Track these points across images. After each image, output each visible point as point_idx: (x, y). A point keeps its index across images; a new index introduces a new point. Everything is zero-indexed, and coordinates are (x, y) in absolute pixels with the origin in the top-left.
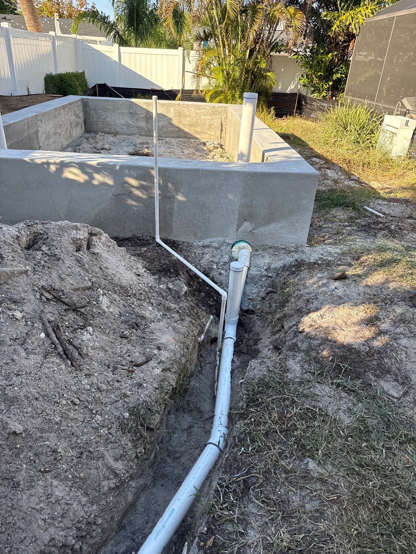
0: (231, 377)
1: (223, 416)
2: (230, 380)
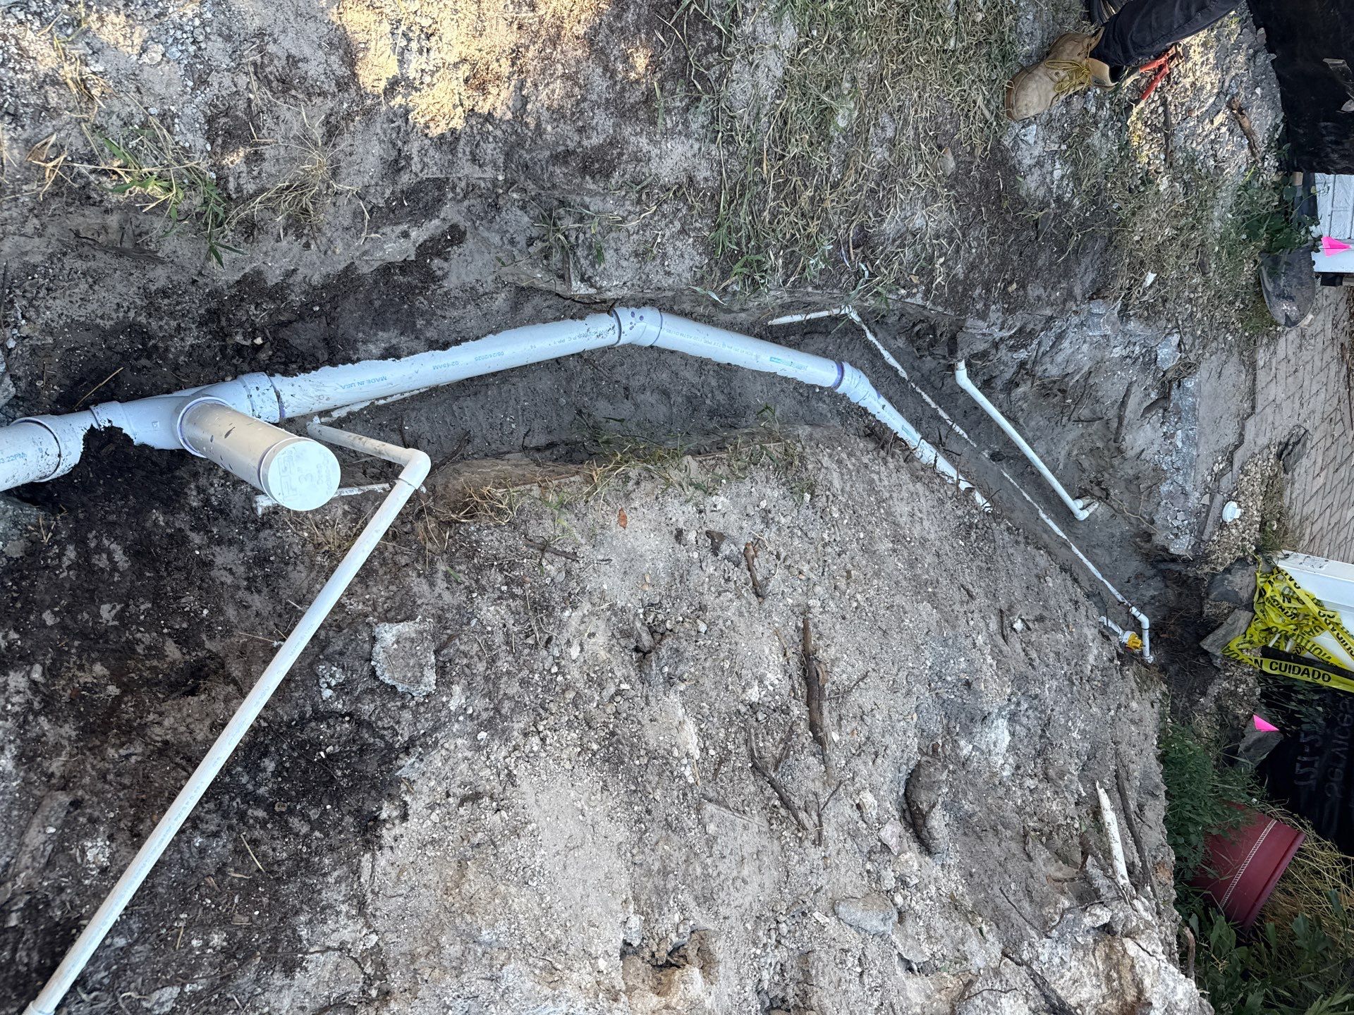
0: (457, 343)
1: (592, 330)
2: (471, 342)
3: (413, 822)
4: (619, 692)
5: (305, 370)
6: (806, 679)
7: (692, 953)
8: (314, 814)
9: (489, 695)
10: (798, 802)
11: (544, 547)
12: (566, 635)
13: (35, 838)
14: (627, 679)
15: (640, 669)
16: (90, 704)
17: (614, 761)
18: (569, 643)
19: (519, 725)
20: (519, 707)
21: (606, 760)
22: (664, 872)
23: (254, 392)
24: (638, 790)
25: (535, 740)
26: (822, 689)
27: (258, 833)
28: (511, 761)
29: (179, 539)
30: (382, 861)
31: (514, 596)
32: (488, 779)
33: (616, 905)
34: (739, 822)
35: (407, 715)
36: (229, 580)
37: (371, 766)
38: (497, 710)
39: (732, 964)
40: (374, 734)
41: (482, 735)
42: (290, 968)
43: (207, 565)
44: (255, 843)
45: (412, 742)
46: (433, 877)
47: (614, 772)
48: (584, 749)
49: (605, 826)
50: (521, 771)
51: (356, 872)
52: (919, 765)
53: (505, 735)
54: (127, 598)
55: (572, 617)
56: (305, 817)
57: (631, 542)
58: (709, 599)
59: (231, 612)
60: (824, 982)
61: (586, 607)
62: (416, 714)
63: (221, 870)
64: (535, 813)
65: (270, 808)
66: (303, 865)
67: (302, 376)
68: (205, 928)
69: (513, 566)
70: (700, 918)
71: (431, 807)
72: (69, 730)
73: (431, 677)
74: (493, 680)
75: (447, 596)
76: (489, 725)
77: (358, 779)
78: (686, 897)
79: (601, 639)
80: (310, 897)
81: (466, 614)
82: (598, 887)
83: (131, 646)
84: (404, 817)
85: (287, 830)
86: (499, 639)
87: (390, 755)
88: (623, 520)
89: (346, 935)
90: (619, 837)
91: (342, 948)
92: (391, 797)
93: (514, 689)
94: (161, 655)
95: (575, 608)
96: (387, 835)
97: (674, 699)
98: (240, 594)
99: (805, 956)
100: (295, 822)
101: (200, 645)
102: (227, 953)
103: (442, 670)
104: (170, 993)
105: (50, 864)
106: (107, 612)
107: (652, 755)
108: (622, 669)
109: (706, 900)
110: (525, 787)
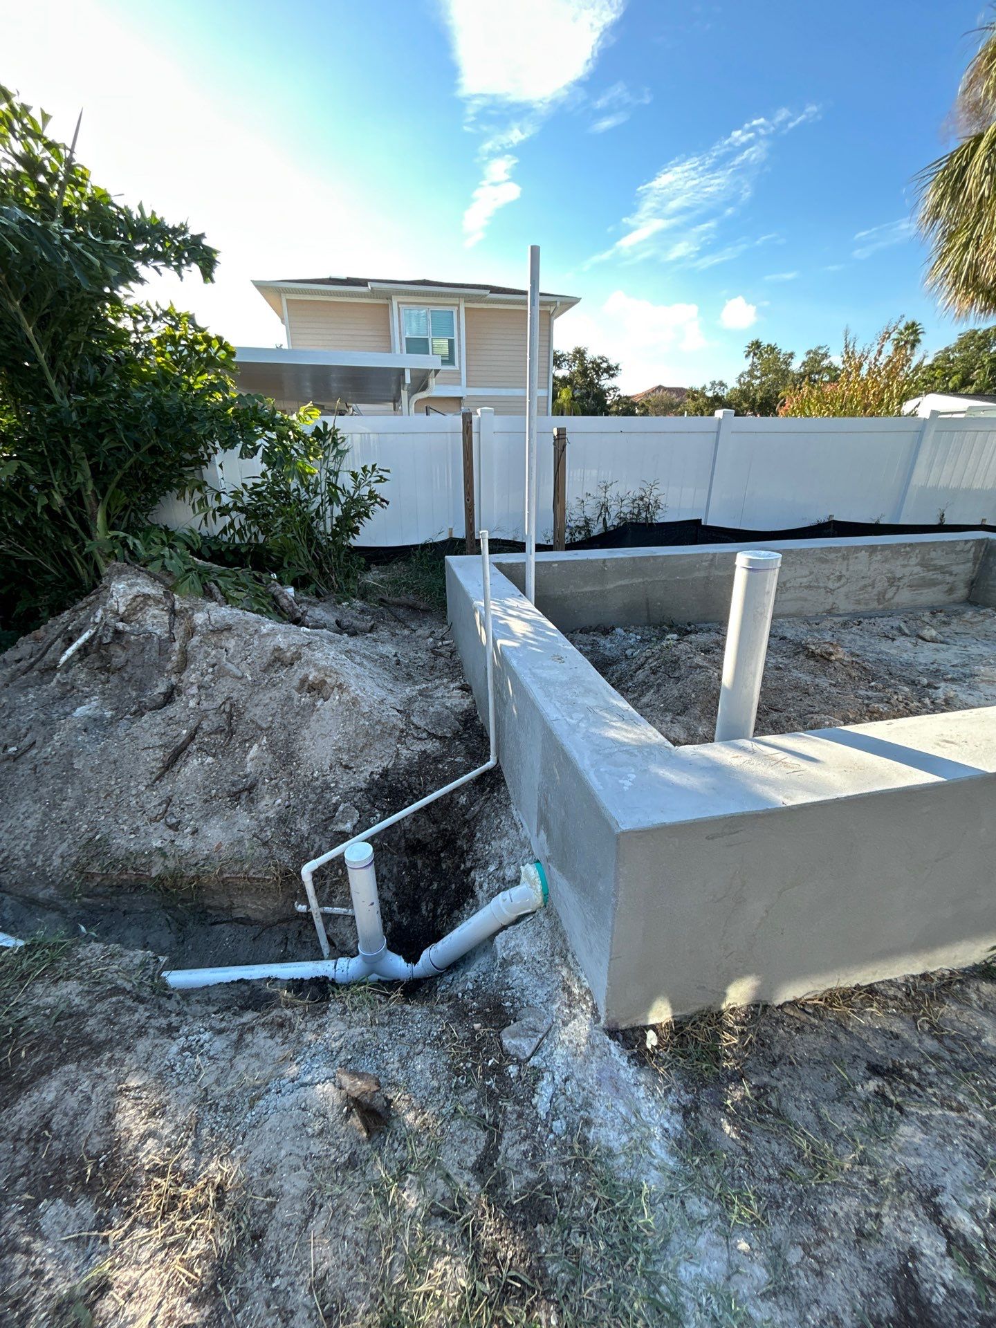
3: (370, 770)
4: (271, 779)
5: (317, 978)
6: (177, 760)
7: (306, 687)
8: (399, 785)
9: (322, 797)
10: (224, 716)
11: (265, 844)
12: (278, 809)
13: (477, 808)
14: (264, 783)
15: (255, 785)
16: (451, 853)
17: (291, 756)
18: (279, 805)
19: (318, 783)
20: (314, 789)
21: (293, 757)
22: (298, 714)
23: (345, 969)
24: (288, 743)
25: (315, 775)
26: (174, 751)
27: (418, 787)
28: (328, 772)
29: (401, 909)
30: (385, 764)
31: (291, 829)
32: (339, 770)
33: (321, 711)
34: (256, 718)
35: (355, 799)
36: (391, 884)
37: (375, 791)
38: (323, 791)
39: (295, 677)
40: (369, 798)
41: (332, 785)
42: (425, 752)
43: (396, 894)
44: (420, 784)
45: (358, 791)
46: (373, 752)
47: (293, 752)
48: (299, 765)
49: (308, 736)
50: (326, 767)
51: (394, 764)
52: (150, 710)
53: (325, 782)
54: (426, 890)
55: (271, 814)
56: (402, 785)
57: (223, 835)
58: (198, 804)
59: (395, 870)
60: (265, 660)
61: (262, 816)
62: (352, 799)
63: (432, 781)
64: (330, 752)
65: (411, 792)
66: (409, 773)
67: (319, 975)
68: (442, 770)
69: (283, 842)
70: (296, 695)
71: (362, 772)
72: (459, 843)
73: (341, 808)
74: (318, 802)
75: (317, 840)
76: (328, 787)
77: (381, 788)
78: (296, 702)
79: (264, 803)
80: (411, 764)
81: (314, 830)
82: (324, 719)
83: (431, 872)
84: (372, 773)
85: (409, 784)
86: (307, 816)
87: (368, 790)
88: (218, 847)
89: (405, 751)
90: (306, 731)
91: (408, 749)
92: (373, 780)
93: (312, 796)
94: (424, 863)
95: (267, 817)
96: (380, 770)
97: (248, 770)
98: (389, 876)
99: (265, 671)
100: (406, 785)
101: (410, 862)
102: (439, 762)
103: (335, 810)
104: (457, 760)
105: (475, 801)
106: (435, 886)
107: (274, 753)
108: (263, 788)
109: (290, 698)
110: (328, 762)
